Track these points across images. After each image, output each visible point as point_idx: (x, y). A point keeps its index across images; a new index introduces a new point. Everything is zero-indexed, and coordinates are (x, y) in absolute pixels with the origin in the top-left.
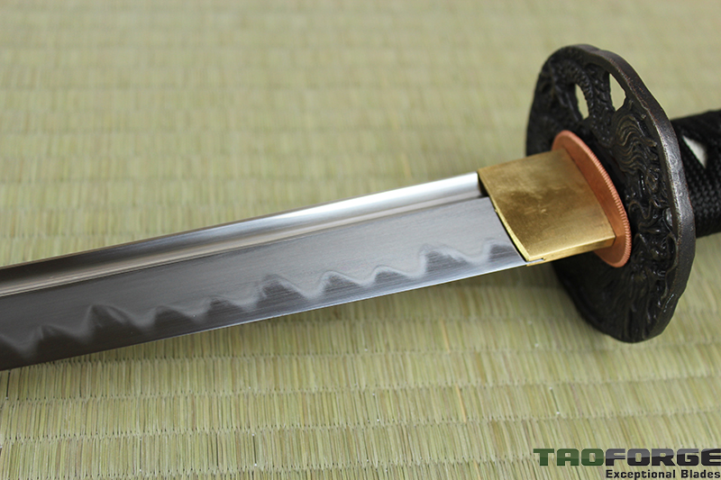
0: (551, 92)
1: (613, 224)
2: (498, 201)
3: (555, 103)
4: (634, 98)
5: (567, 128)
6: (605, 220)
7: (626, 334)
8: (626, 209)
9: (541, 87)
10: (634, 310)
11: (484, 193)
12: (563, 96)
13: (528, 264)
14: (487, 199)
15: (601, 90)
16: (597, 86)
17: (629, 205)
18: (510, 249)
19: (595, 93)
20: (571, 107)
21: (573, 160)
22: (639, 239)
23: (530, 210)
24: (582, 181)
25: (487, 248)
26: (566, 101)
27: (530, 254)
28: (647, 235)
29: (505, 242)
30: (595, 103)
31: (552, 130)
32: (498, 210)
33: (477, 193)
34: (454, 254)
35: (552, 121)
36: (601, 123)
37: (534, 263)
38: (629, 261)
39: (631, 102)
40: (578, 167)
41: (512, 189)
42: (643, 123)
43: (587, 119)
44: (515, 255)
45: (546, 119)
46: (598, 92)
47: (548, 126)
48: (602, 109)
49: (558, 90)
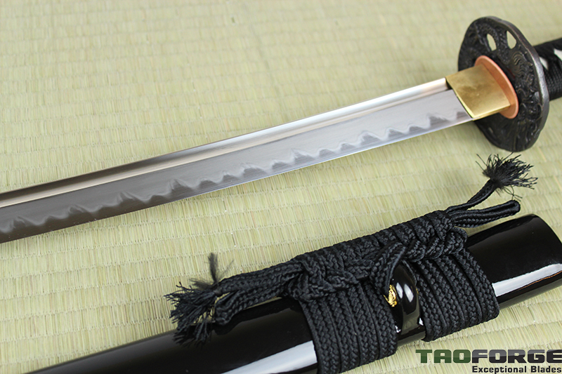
0: (475, 37)
1: (509, 99)
2: (458, 91)
3: (478, 42)
4: (521, 44)
5: (483, 54)
6: (505, 98)
7: (514, 149)
8: (516, 92)
9: (469, 35)
10: (519, 137)
11: (449, 87)
12: (482, 40)
13: (473, 120)
14: (451, 91)
15: (503, 39)
16: (501, 37)
17: (517, 91)
18: (464, 113)
19: (500, 40)
20: (486, 45)
21: (488, 70)
22: (522, 106)
23: (472, 95)
24: (493, 79)
25: (455, 113)
26: (483, 42)
27: (475, 114)
28: (526, 104)
29: (462, 110)
30: (500, 44)
31: (475, 54)
32: (458, 95)
33: (446, 88)
34: (441, 117)
35: (475, 50)
36: (503, 53)
37: (476, 119)
38: (517, 116)
39: (520, 46)
40: (491, 73)
41: (463, 85)
42: (525, 55)
43: (495, 51)
44: (466, 115)
45: (471, 49)
46: (502, 39)
47: (473, 53)
48: (504, 47)
49: (479, 36)
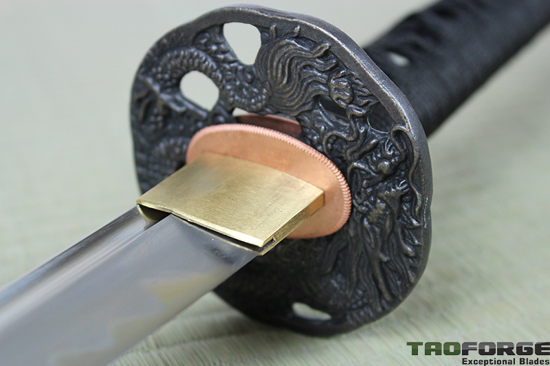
0: (160, 104)
3: (168, 113)
4: (274, 21)
9: (141, 113)
15: (224, 52)
16: (217, 52)
19: (217, 63)
20: (191, 107)
22: (355, 169)
26: (180, 104)
28: (361, 158)
30: (223, 73)
36: (241, 87)
42: (299, 38)
45: (162, 146)
46: (222, 57)
47: (170, 149)
48: (236, 69)
49: (165, 97)
